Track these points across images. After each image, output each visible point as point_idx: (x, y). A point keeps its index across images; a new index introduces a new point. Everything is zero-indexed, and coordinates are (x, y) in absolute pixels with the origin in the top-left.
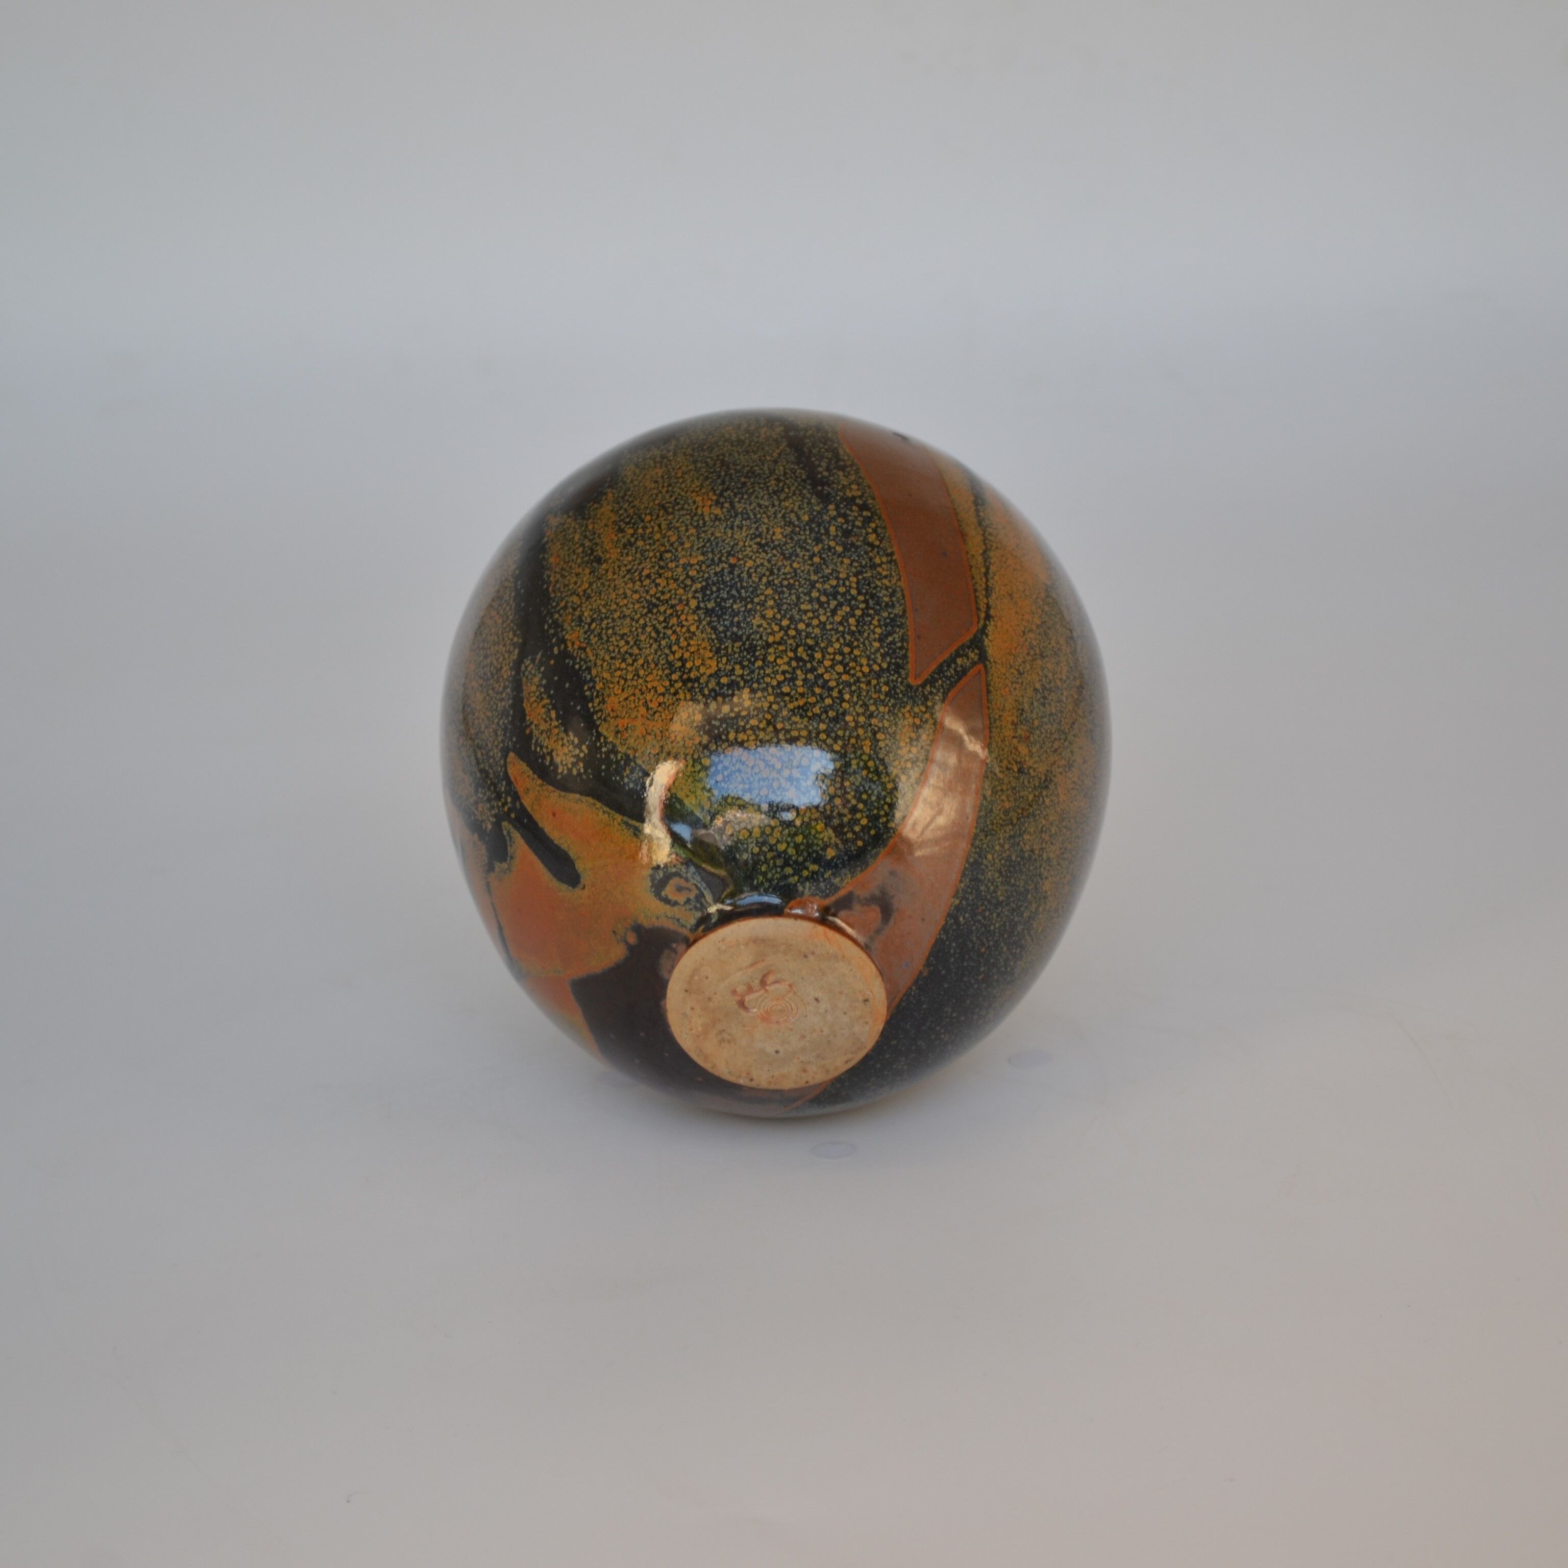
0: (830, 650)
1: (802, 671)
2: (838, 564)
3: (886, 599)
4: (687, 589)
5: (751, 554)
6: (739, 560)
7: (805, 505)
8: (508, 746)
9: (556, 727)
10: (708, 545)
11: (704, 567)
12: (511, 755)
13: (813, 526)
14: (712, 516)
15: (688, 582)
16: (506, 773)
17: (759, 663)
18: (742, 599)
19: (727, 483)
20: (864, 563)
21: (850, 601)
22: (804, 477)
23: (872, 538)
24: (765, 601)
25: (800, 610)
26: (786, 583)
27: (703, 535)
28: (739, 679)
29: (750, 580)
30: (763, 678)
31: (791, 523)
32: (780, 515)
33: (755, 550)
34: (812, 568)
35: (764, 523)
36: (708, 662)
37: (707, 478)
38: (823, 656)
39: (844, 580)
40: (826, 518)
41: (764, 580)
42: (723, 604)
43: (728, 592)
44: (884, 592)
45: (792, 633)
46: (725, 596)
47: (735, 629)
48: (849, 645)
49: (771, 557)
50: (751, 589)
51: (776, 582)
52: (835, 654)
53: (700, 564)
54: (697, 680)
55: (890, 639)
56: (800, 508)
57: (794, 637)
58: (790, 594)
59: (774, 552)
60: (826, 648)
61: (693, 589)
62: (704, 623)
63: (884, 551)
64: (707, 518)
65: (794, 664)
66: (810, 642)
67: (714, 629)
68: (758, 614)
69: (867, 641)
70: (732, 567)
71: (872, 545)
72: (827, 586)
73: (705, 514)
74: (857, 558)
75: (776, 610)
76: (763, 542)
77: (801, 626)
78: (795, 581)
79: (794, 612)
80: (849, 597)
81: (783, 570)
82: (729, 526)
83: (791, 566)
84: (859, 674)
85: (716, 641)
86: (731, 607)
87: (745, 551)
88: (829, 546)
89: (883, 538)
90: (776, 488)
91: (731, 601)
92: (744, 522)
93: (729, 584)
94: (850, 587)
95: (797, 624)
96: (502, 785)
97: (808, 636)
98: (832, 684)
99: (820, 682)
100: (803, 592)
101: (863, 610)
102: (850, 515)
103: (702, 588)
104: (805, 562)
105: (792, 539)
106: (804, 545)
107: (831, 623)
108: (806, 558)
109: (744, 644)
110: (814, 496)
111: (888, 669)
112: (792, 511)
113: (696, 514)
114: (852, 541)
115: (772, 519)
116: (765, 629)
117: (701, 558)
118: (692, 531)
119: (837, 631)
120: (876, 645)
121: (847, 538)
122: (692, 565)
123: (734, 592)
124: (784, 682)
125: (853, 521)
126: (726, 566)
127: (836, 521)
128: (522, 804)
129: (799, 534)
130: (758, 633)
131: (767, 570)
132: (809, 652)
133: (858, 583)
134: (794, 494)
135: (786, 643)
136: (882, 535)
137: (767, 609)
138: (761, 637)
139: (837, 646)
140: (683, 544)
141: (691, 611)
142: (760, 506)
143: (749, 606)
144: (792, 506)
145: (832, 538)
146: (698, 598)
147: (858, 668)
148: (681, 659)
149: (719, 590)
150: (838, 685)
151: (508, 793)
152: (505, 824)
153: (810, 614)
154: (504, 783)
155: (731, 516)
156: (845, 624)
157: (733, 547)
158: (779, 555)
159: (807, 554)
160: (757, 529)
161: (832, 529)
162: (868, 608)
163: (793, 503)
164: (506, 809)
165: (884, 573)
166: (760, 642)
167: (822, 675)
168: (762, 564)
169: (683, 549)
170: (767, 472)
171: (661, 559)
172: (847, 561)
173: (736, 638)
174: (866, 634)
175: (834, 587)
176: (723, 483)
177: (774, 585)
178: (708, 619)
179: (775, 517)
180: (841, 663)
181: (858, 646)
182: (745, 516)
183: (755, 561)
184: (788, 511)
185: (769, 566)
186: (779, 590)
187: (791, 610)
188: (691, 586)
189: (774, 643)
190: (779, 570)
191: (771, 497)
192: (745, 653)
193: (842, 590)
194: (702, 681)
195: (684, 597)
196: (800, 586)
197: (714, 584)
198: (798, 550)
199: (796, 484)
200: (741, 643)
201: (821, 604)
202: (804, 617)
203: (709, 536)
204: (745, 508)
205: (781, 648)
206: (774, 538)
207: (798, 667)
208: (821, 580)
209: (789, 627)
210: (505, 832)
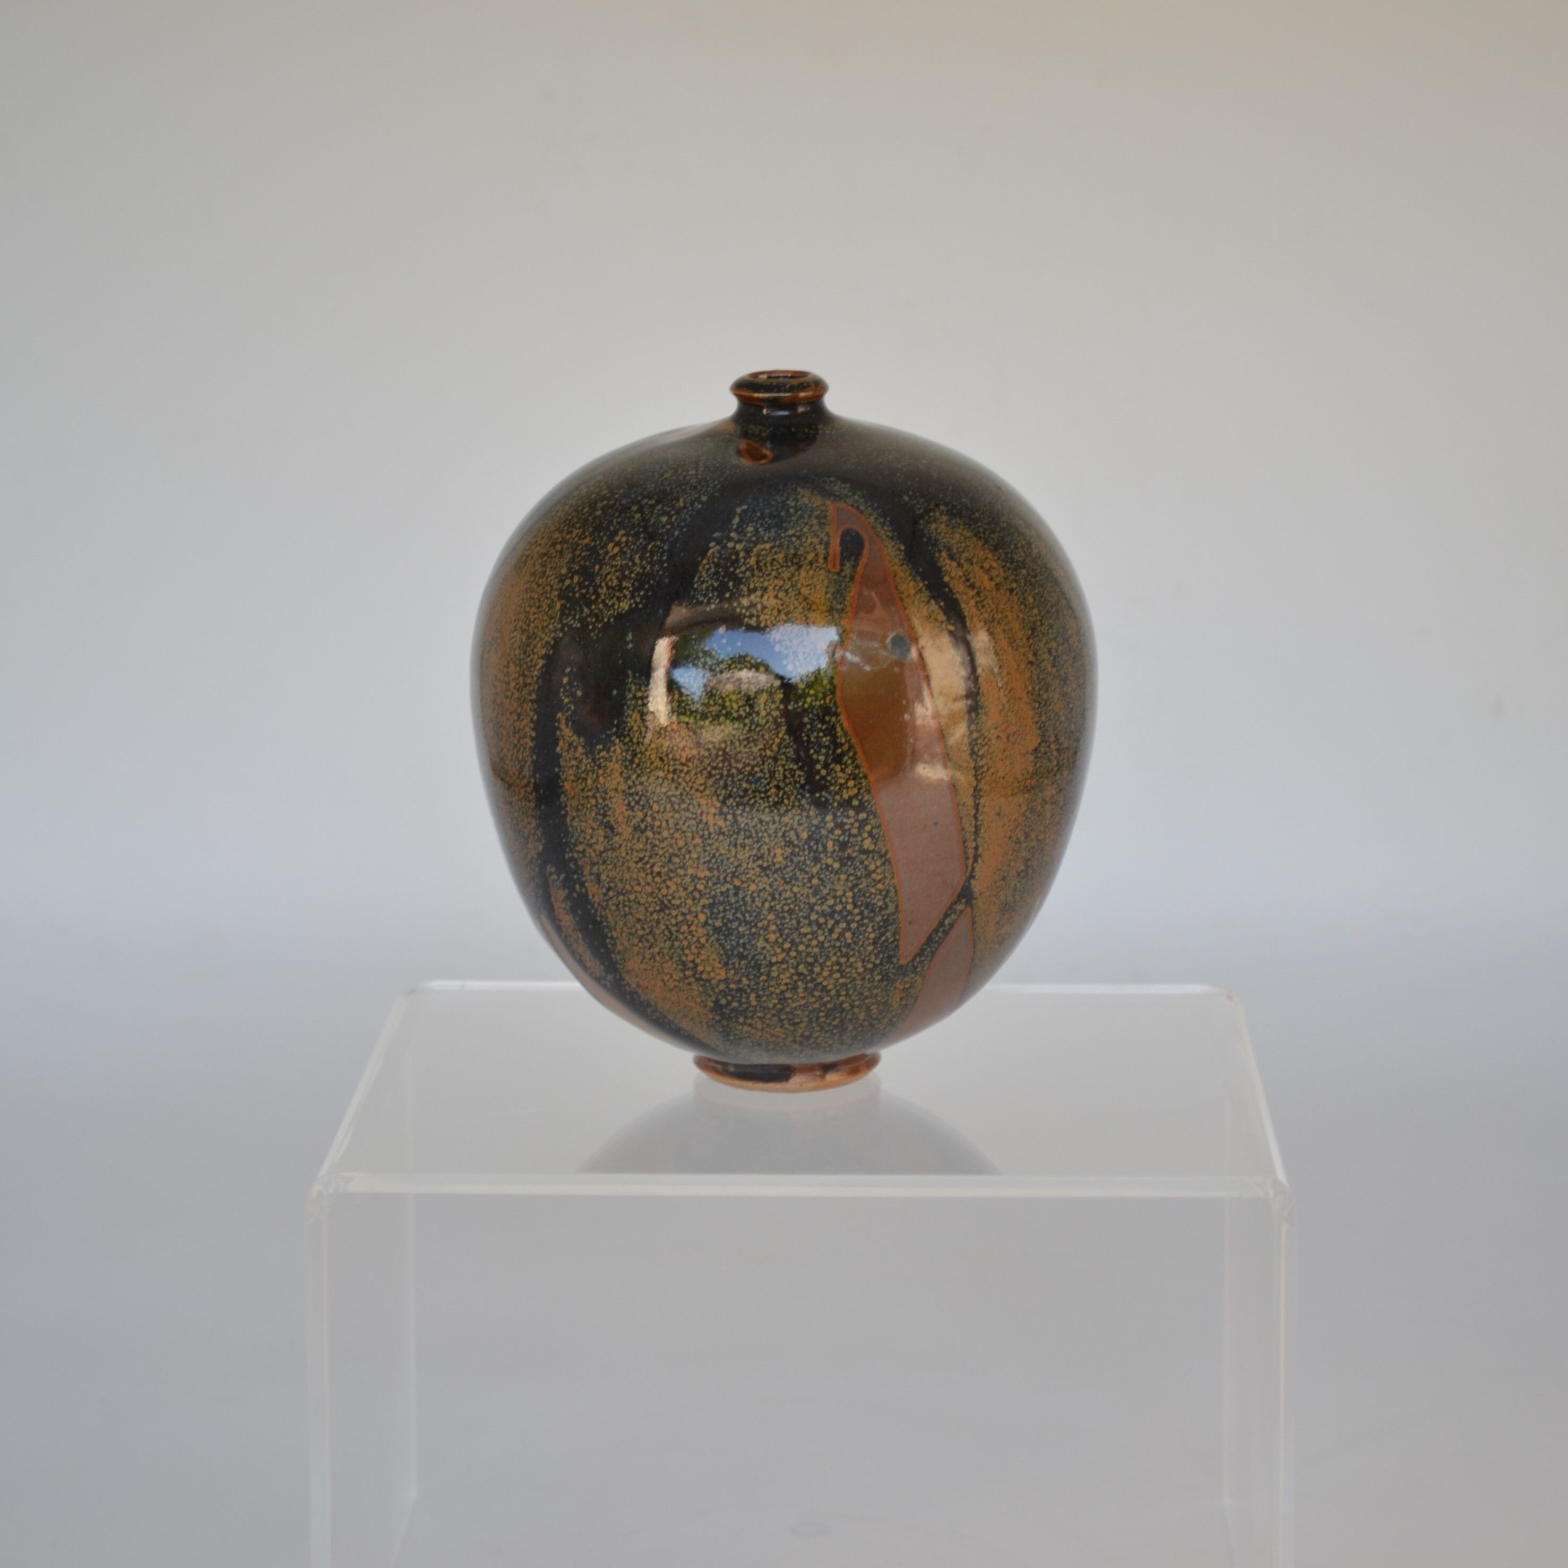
0: (828, 963)
1: (803, 982)
2: (835, 882)
3: (880, 903)
4: (696, 901)
5: (753, 877)
6: (743, 882)
7: (804, 820)
10: (713, 860)
11: (710, 884)
13: (812, 844)
14: (716, 827)
15: (697, 895)
17: (763, 978)
18: (747, 923)
19: (730, 788)
20: (859, 874)
21: (846, 916)
22: (803, 782)
23: (868, 844)
24: (768, 926)
25: (800, 934)
26: (786, 908)
27: (708, 848)
28: (746, 987)
29: (754, 905)
30: (768, 987)
31: (790, 843)
32: (780, 834)
33: (758, 874)
34: (811, 891)
35: (766, 844)
36: (718, 971)
37: (710, 775)
38: (822, 970)
39: (841, 897)
40: (824, 832)
41: (767, 905)
42: (729, 925)
43: (734, 914)
44: (879, 897)
45: (793, 954)
46: (731, 917)
47: (741, 950)
48: (846, 956)
49: (772, 882)
50: (754, 914)
51: (778, 907)
52: (832, 965)
53: (708, 879)
54: (709, 981)
55: (883, 938)
56: (800, 824)
57: (795, 958)
58: (791, 919)
59: (776, 876)
60: (824, 962)
61: (702, 903)
62: (712, 938)
63: (879, 853)
64: (711, 830)
65: (795, 978)
66: (810, 960)
67: (722, 946)
68: (762, 938)
69: (862, 949)
70: (737, 889)
71: (867, 852)
72: (825, 907)
73: (709, 823)
74: (853, 872)
75: (778, 935)
76: (765, 865)
77: (802, 948)
78: (795, 906)
79: (795, 936)
80: (845, 913)
81: (783, 896)
82: (733, 844)
83: (791, 889)
84: (855, 975)
85: (724, 957)
86: (737, 929)
87: (748, 873)
88: (827, 864)
89: (877, 840)
90: (776, 799)
91: (737, 923)
92: (746, 841)
93: (734, 906)
94: (847, 903)
95: (797, 947)
97: (808, 954)
98: (831, 987)
99: (819, 988)
100: (802, 916)
101: (858, 922)
102: (846, 824)
103: (709, 904)
104: (804, 884)
105: (792, 861)
106: (804, 867)
107: (830, 941)
108: (805, 881)
109: (750, 962)
110: (813, 807)
111: (881, 964)
112: (792, 829)
113: (701, 820)
114: (848, 854)
115: (772, 838)
116: (768, 951)
117: (708, 873)
118: (698, 840)
119: (834, 947)
120: (870, 948)
121: (843, 851)
122: (699, 879)
123: (739, 915)
124: (787, 990)
125: (850, 830)
126: (731, 887)
127: (833, 834)
129: (798, 855)
130: (762, 954)
131: (770, 894)
132: (809, 968)
133: (853, 897)
134: (793, 806)
135: (787, 962)
136: (877, 836)
137: (769, 933)
138: (765, 958)
139: (834, 959)
140: (690, 852)
141: (700, 925)
142: (761, 821)
143: (754, 930)
144: (791, 821)
145: (829, 855)
146: (706, 914)
147: (854, 971)
148: (693, 962)
149: (725, 910)
150: (835, 987)
153: (809, 937)
155: (734, 833)
156: (842, 939)
157: (737, 867)
158: (779, 879)
159: (806, 876)
160: (759, 849)
161: (830, 844)
162: (862, 919)
163: (793, 818)
165: (878, 878)
166: (764, 962)
167: (821, 983)
168: (764, 889)
169: (690, 858)
170: (768, 775)
171: (670, 861)
172: (843, 877)
173: (742, 957)
174: (861, 943)
175: (831, 907)
176: (725, 787)
177: (776, 910)
178: (716, 936)
179: (776, 837)
180: (838, 971)
181: (854, 955)
182: (747, 833)
183: (757, 885)
184: (788, 829)
185: (771, 891)
186: (781, 915)
187: (792, 934)
188: (699, 900)
189: (777, 963)
190: (780, 895)
191: (772, 811)
192: (751, 970)
193: (839, 908)
194: (713, 982)
195: (693, 909)
196: (800, 910)
197: (721, 903)
198: (798, 873)
199: (795, 792)
200: (746, 962)
201: (819, 926)
202: (804, 940)
203: (714, 851)
204: (747, 824)
205: (784, 966)
206: (775, 860)
207: (798, 980)
208: (819, 902)
209: (790, 949)
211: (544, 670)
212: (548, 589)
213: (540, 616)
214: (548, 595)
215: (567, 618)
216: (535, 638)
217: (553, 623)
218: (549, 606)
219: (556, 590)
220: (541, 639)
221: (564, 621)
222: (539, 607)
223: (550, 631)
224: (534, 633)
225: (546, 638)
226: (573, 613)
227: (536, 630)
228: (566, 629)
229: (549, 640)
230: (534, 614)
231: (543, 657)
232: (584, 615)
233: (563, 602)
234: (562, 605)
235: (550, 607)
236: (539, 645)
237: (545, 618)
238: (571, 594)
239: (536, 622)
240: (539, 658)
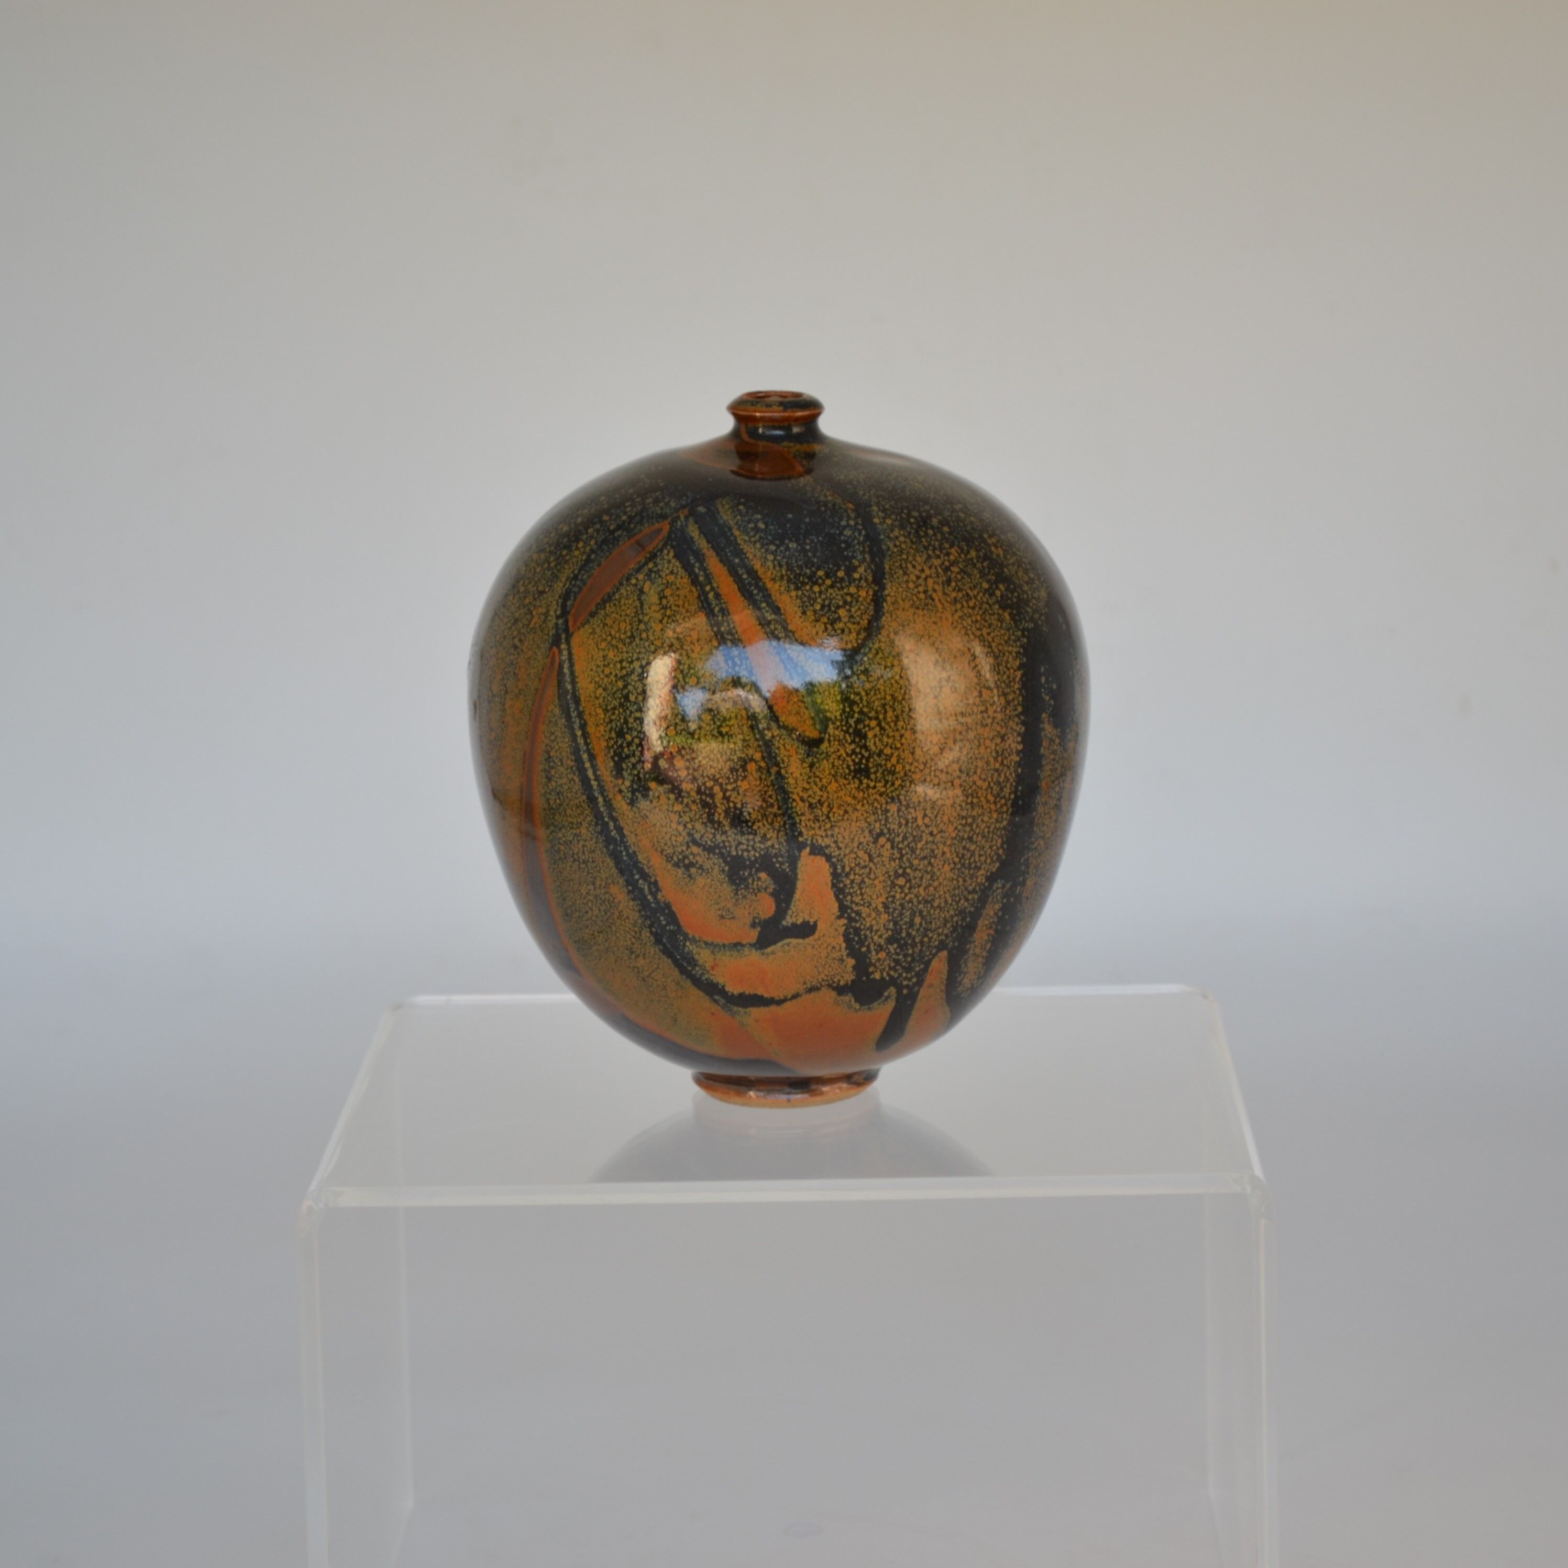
8: (948, 944)
9: (983, 957)
12: (945, 953)
16: (930, 961)
96: (919, 966)
128: (918, 991)
151: (918, 975)
152: (892, 990)
154: (922, 966)
164: (905, 983)
210: (886, 994)
211: (1024, 679)
212: (985, 606)
213: (996, 633)
214: (990, 612)
215: (1021, 624)
216: (1004, 654)
217: (1013, 634)
218: (998, 620)
219: (994, 604)
220: (1010, 653)
221: (1021, 627)
222: (990, 626)
223: (1015, 641)
224: (1000, 651)
225: (1015, 650)
226: (1022, 616)
227: (1001, 647)
228: (1026, 633)
229: (1018, 649)
230: (989, 634)
231: (1019, 668)
232: (1030, 614)
233: (1009, 611)
234: (1010, 614)
235: (1001, 620)
236: (1010, 659)
237: (1003, 632)
238: (1009, 602)
239: (996, 640)
240: (1015, 671)
